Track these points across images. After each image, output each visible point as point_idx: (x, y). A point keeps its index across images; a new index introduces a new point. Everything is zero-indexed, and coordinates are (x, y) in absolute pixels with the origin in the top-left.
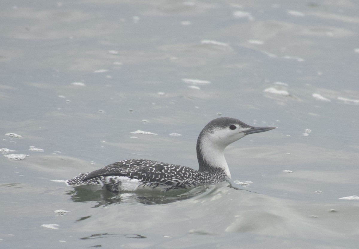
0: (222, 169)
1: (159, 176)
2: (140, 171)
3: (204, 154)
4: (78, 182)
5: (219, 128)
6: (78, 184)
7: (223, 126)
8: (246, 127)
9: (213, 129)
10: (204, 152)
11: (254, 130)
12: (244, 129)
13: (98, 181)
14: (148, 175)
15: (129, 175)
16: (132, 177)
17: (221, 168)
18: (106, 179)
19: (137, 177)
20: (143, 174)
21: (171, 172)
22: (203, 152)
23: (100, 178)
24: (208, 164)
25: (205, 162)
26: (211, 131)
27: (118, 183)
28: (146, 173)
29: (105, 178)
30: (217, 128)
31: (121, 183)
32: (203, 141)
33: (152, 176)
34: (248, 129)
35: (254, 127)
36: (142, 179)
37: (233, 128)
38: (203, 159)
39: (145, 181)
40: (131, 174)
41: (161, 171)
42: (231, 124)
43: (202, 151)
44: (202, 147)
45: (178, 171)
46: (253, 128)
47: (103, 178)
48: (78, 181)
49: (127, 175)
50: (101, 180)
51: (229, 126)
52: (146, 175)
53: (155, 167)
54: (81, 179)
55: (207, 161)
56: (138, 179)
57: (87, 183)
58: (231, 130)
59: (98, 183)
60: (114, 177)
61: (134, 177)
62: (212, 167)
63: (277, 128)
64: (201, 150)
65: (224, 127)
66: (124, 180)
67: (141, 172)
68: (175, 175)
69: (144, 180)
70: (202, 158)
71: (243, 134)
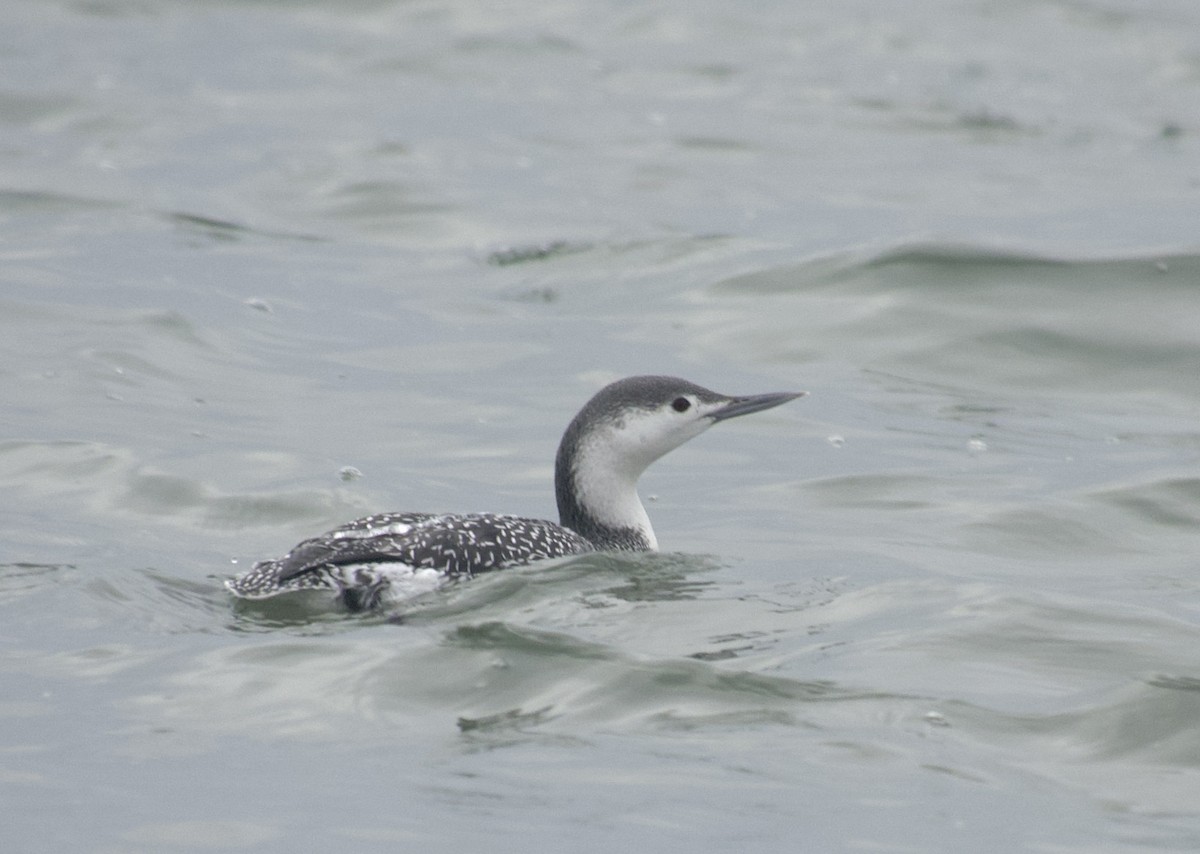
0: (632, 531)
1: (492, 555)
2: (436, 542)
3: (581, 487)
4: (264, 585)
5: (642, 411)
6: (267, 591)
7: (650, 403)
8: (717, 401)
9: (622, 416)
10: (584, 478)
11: (738, 408)
12: (711, 408)
13: (324, 578)
14: (460, 555)
15: (409, 557)
16: (417, 565)
17: (630, 527)
18: (344, 572)
19: (433, 563)
20: (447, 552)
21: (519, 543)
22: (579, 480)
23: (328, 569)
24: (592, 519)
25: (580, 509)
26: (616, 420)
27: (381, 582)
28: (454, 547)
29: (341, 570)
30: (635, 409)
31: (388, 582)
32: (588, 449)
33: (472, 557)
34: (721, 405)
35: (740, 398)
36: (447, 568)
37: (681, 406)
38: (575, 501)
39: (456, 571)
40: (412, 553)
41: (495, 541)
42: (676, 396)
43: (576, 477)
44: (581, 464)
45: (535, 538)
46: (736, 400)
47: (336, 570)
48: (262, 582)
49: (402, 558)
50: (331, 576)
51: (670, 403)
52: (454, 555)
53: (472, 528)
54: (268, 577)
55: (588, 508)
56: (436, 567)
57: (294, 587)
58: (676, 412)
59: (327, 584)
60: (365, 567)
61: (424, 562)
62: (601, 528)
63: (808, 393)
64: (574, 472)
65: (653, 407)
66: (395, 573)
67: (440, 547)
68: (533, 551)
69: (452, 568)
70: (574, 498)
71: (709, 420)
